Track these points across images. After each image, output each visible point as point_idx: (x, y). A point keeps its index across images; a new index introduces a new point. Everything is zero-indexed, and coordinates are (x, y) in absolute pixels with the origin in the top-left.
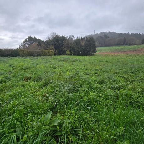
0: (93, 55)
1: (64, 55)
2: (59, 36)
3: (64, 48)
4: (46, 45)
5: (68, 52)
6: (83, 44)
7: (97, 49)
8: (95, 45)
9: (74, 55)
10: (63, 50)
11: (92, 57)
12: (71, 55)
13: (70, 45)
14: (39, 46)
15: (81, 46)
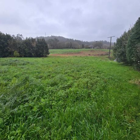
1: (10, 57)
3: (10, 49)
5: (16, 53)
6: (34, 45)
7: (50, 50)
8: (47, 47)
9: (25, 56)
10: (9, 51)
11: (45, 59)
12: (21, 57)
13: (19, 46)
15: (32, 47)
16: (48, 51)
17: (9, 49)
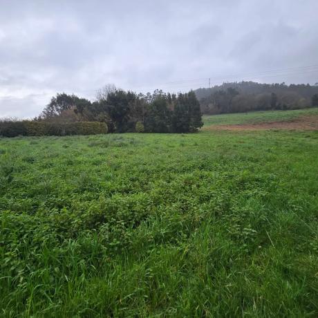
0: (195, 131)
1: (131, 132)
2: (121, 92)
3: (131, 118)
4: (93, 111)
5: (139, 125)
7: (205, 118)
8: (198, 109)
10: (129, 121)
13: (144, 111)
14: (79, 114)
15: (168, 112)
16: (201, 119)
17: (129, 118)
